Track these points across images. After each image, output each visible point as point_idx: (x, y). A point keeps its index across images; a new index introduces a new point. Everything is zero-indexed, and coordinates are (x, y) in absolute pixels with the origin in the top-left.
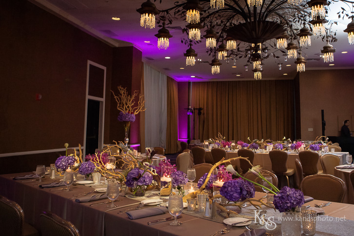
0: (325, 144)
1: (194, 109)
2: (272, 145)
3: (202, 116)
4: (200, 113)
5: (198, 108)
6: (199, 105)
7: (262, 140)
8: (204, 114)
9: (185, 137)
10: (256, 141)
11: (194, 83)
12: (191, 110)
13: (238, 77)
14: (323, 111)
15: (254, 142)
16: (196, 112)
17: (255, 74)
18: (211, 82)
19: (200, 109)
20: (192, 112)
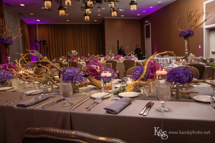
0: (134, 56)
1: (40, 41)
2: (103, 58)
3: (45, 46)
4: (44, 44)
5: (42, 40)
6: (43, 39)
7: (98, 55)
8: (47, 44)
9: (35, 59)
10: (93, 56)
11: (39, 25)
12: (38, 41)
13: (68, 22)
14: (118, 41)
15: (92, 57)
16: (42, 43)
17: (86, 17)
18: (50, 24)
19: (44, 42)
20: (39, 43)
